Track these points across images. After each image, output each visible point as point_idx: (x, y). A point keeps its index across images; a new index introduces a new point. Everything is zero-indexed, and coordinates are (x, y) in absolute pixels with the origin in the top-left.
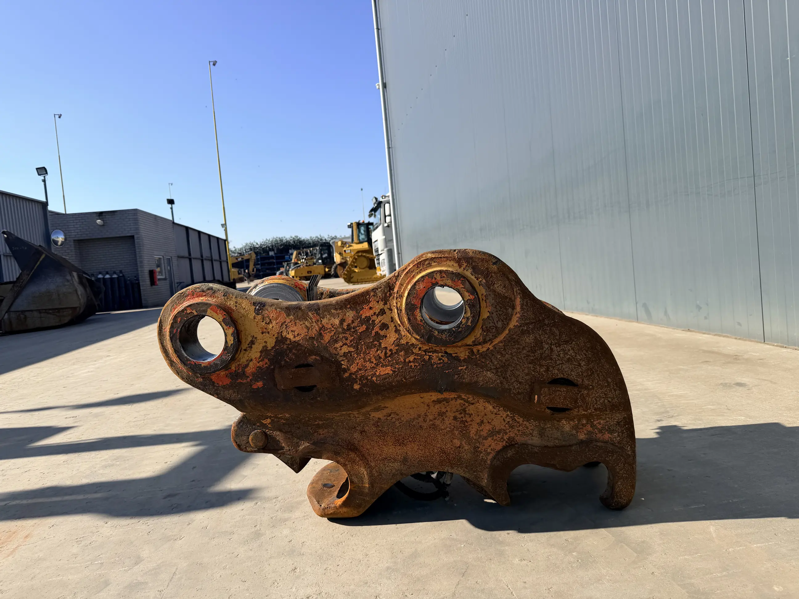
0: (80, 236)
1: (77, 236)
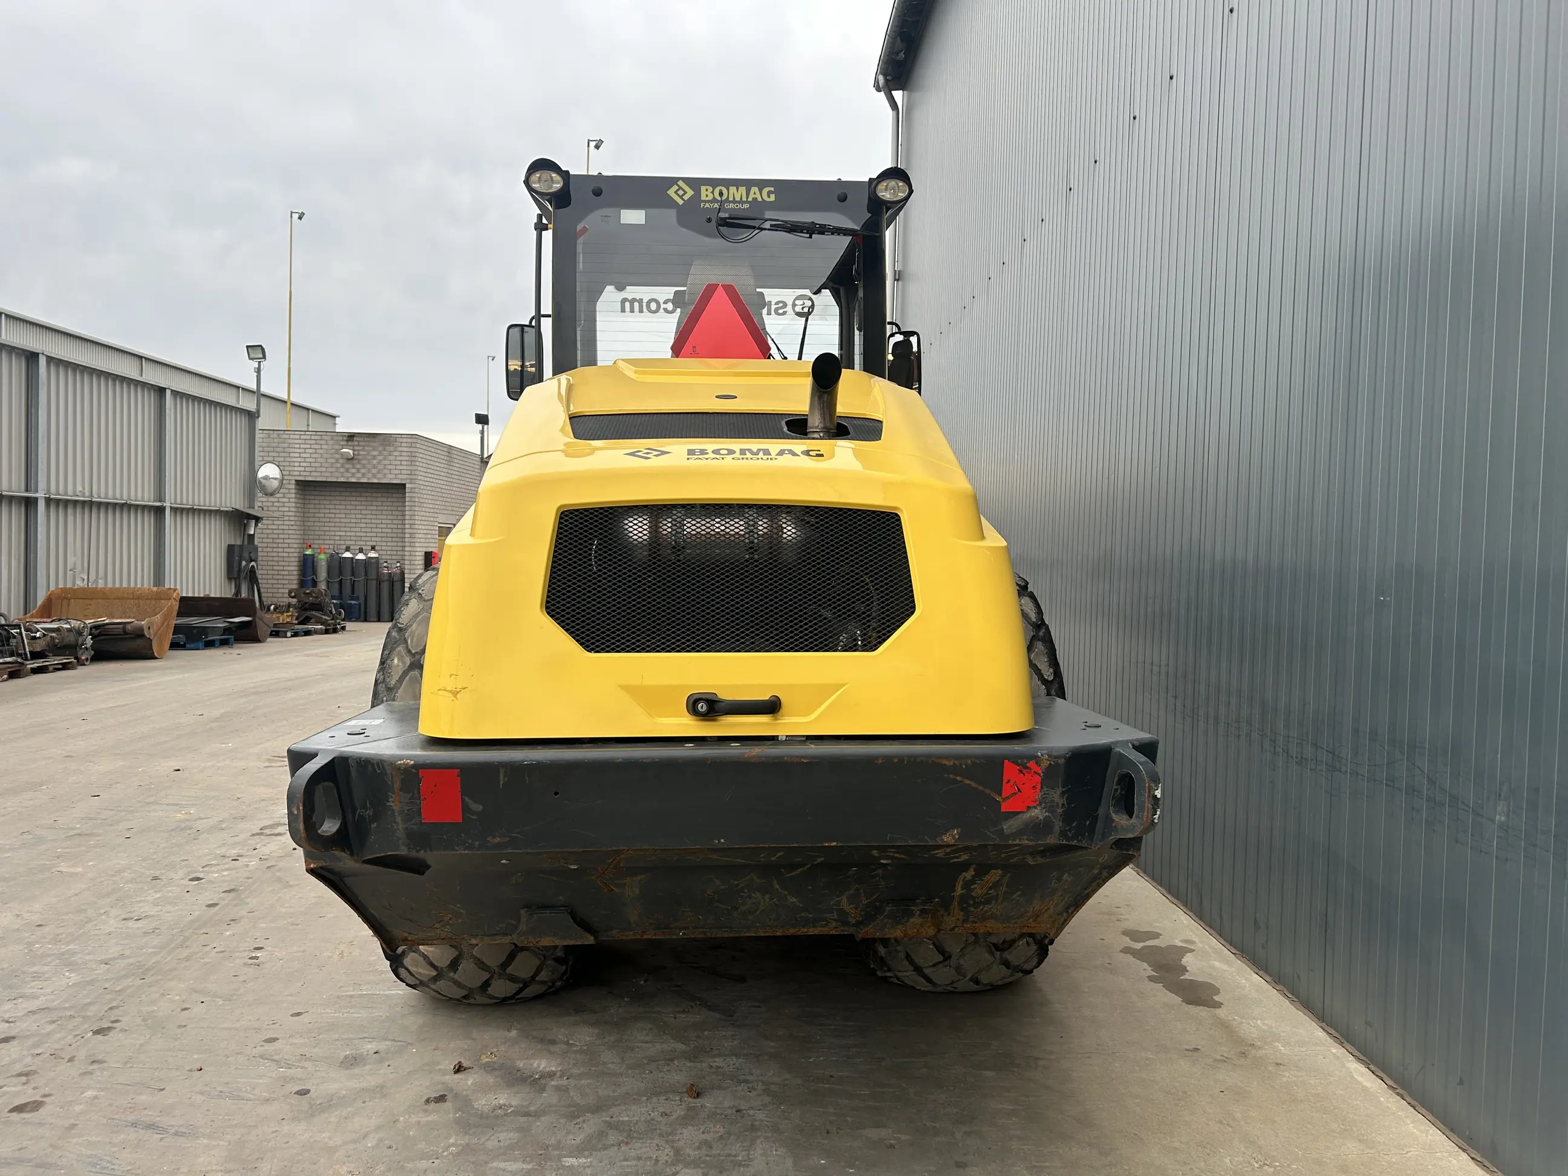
0: (308, 474)
1: (305, 474)
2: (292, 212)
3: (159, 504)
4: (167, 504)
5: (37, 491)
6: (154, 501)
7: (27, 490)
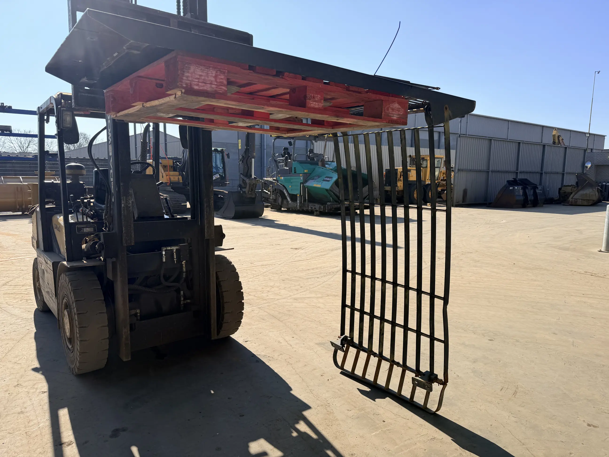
1: (597, 163)
2: (595, 72)
3: (563, 173)
4: (565, 173)
5: (543, 171)
6: (563, 172)
7: (541, 171)
